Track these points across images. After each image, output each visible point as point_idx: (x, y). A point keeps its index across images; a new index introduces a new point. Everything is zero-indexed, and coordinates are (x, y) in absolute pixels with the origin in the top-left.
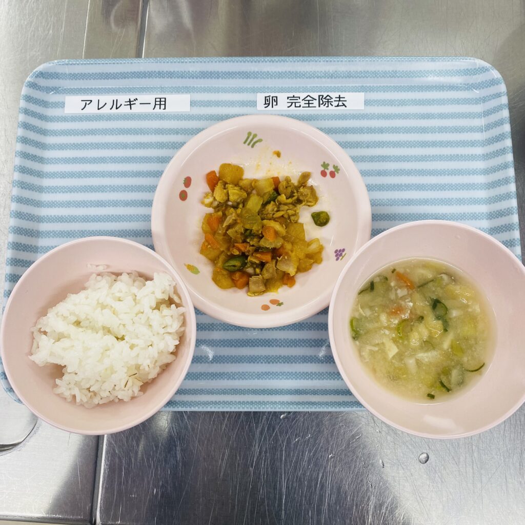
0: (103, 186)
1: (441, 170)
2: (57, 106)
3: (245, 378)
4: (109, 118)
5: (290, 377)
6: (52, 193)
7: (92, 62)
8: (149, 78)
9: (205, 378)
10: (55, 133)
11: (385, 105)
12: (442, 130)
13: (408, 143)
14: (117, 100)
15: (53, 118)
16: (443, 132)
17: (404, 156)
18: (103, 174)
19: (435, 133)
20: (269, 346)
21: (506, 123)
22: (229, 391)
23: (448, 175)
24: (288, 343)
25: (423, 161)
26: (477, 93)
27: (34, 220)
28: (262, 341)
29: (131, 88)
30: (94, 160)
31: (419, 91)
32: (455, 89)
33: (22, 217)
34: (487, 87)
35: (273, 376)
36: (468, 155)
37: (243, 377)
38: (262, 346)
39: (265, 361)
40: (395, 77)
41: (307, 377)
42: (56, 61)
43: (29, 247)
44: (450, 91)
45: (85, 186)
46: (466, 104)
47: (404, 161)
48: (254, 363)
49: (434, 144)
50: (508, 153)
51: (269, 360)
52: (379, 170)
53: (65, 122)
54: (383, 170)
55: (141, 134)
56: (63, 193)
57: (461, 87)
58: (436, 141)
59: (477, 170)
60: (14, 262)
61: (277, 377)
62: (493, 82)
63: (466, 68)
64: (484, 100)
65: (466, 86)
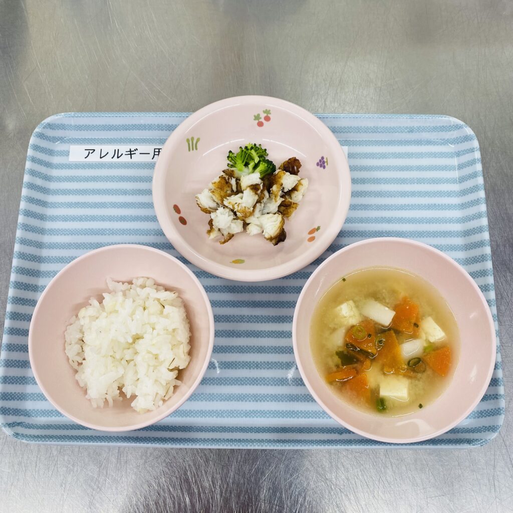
0: (102, 229)
1: (419, 218)
2: (62, 155)
3: (233, 416)
4: (111, 166)
5: (277, 416)
6: (55, 235)
7: (96, 115)
8: (149, 130)
9: (194, 415)
10: (59, 179)
11: (367, 158)
12: (420, 181)
13: (388, 193)
14: (118, 150)
15: (58, 165)
16: (421, 183)
17: (385, 205)
18: (103, 219)
19: (414, 183)
20: (257, 385)
21: (479, 176)
22: (217, 428)
23: (426, 223)
24: (275, 381)
25: (402, 210)
26: (452, 148)
27: (35, 260)
28: (250, 379)
29: (132, 139)
30: (95, 205)
31: (398, 145)
32: (433, 143)
33: (24, 258)
34: (461, 142)
35: (260, 414)
36: (445, 204)
37: (231, 415)
38: (250, 385)
39: (253, 399)
40: (376, 133)
41: (294, 416)
42: (63, 114)
43: (30, 286)
44: (428, 145)
45: (85, 229)
46: (442, 158)
47: (385, 210)
48: (242, 401)
49: (413, 194)
50: (482, 204)
51: (257, 399)
52: (362, 218)
53: (69, 169)
54: (365, 218)
55: (140, 182)
56: (65, 235)
57: (437, 142)
58: (414, 191)
59: (453, 219)
60: (15, 300)
61: (264, 415)
62: (467, 138)
63: (442, 125)
64: (458, 154)
65: (443, 141)
